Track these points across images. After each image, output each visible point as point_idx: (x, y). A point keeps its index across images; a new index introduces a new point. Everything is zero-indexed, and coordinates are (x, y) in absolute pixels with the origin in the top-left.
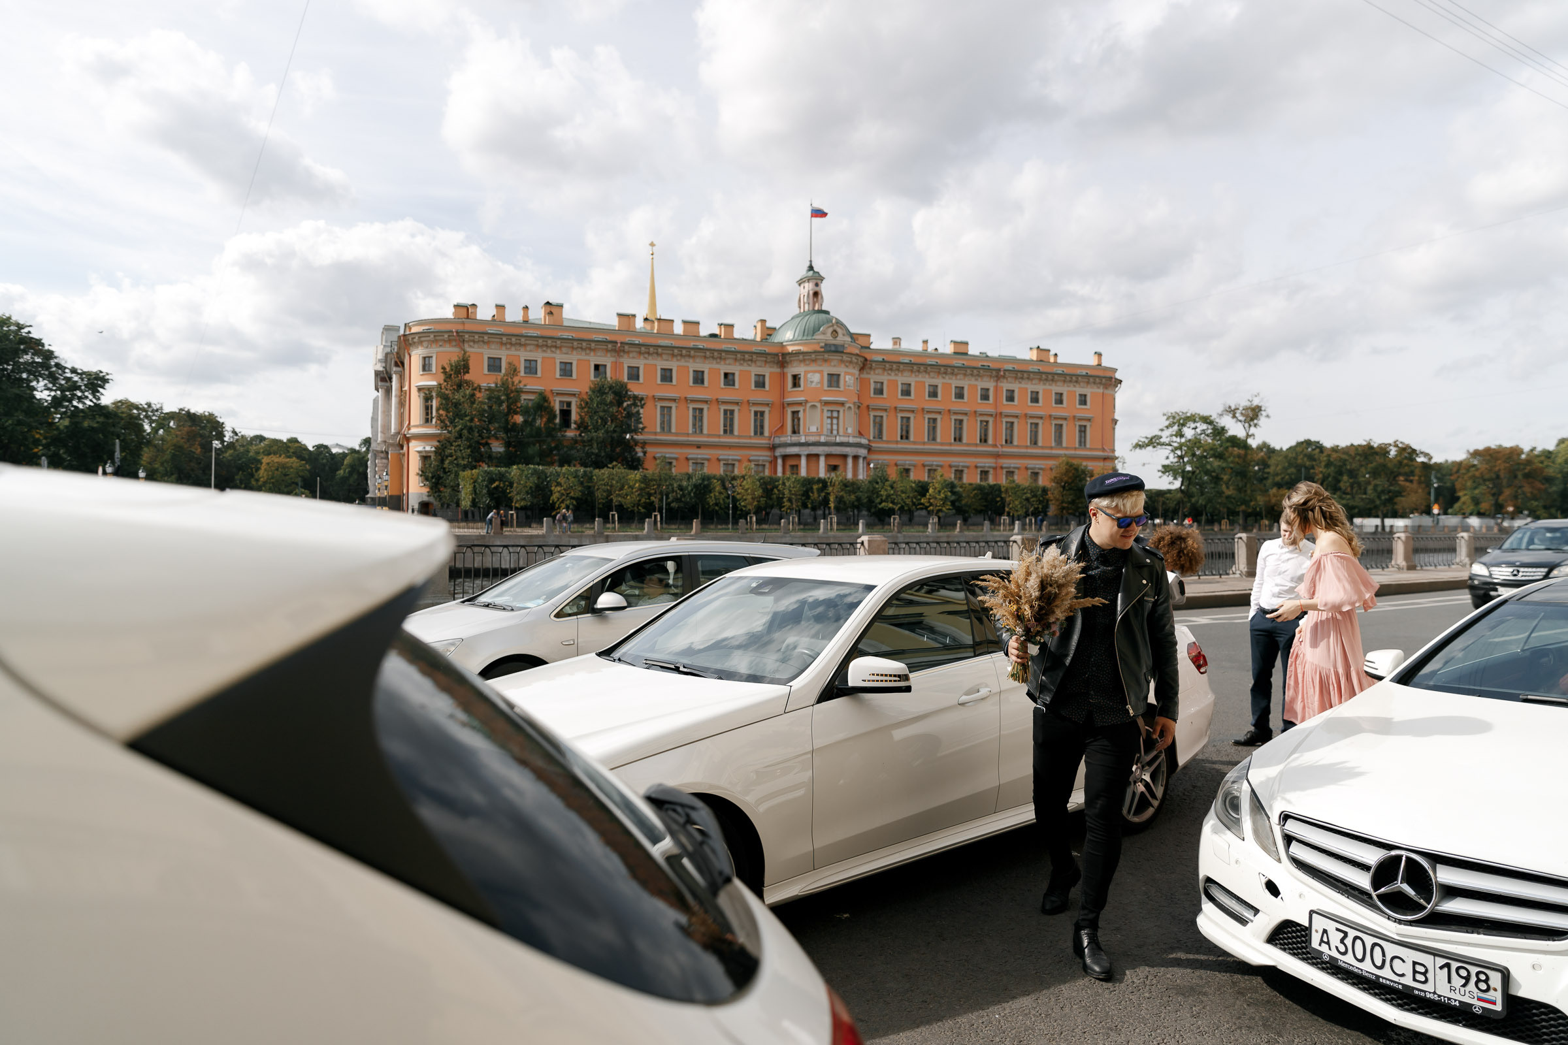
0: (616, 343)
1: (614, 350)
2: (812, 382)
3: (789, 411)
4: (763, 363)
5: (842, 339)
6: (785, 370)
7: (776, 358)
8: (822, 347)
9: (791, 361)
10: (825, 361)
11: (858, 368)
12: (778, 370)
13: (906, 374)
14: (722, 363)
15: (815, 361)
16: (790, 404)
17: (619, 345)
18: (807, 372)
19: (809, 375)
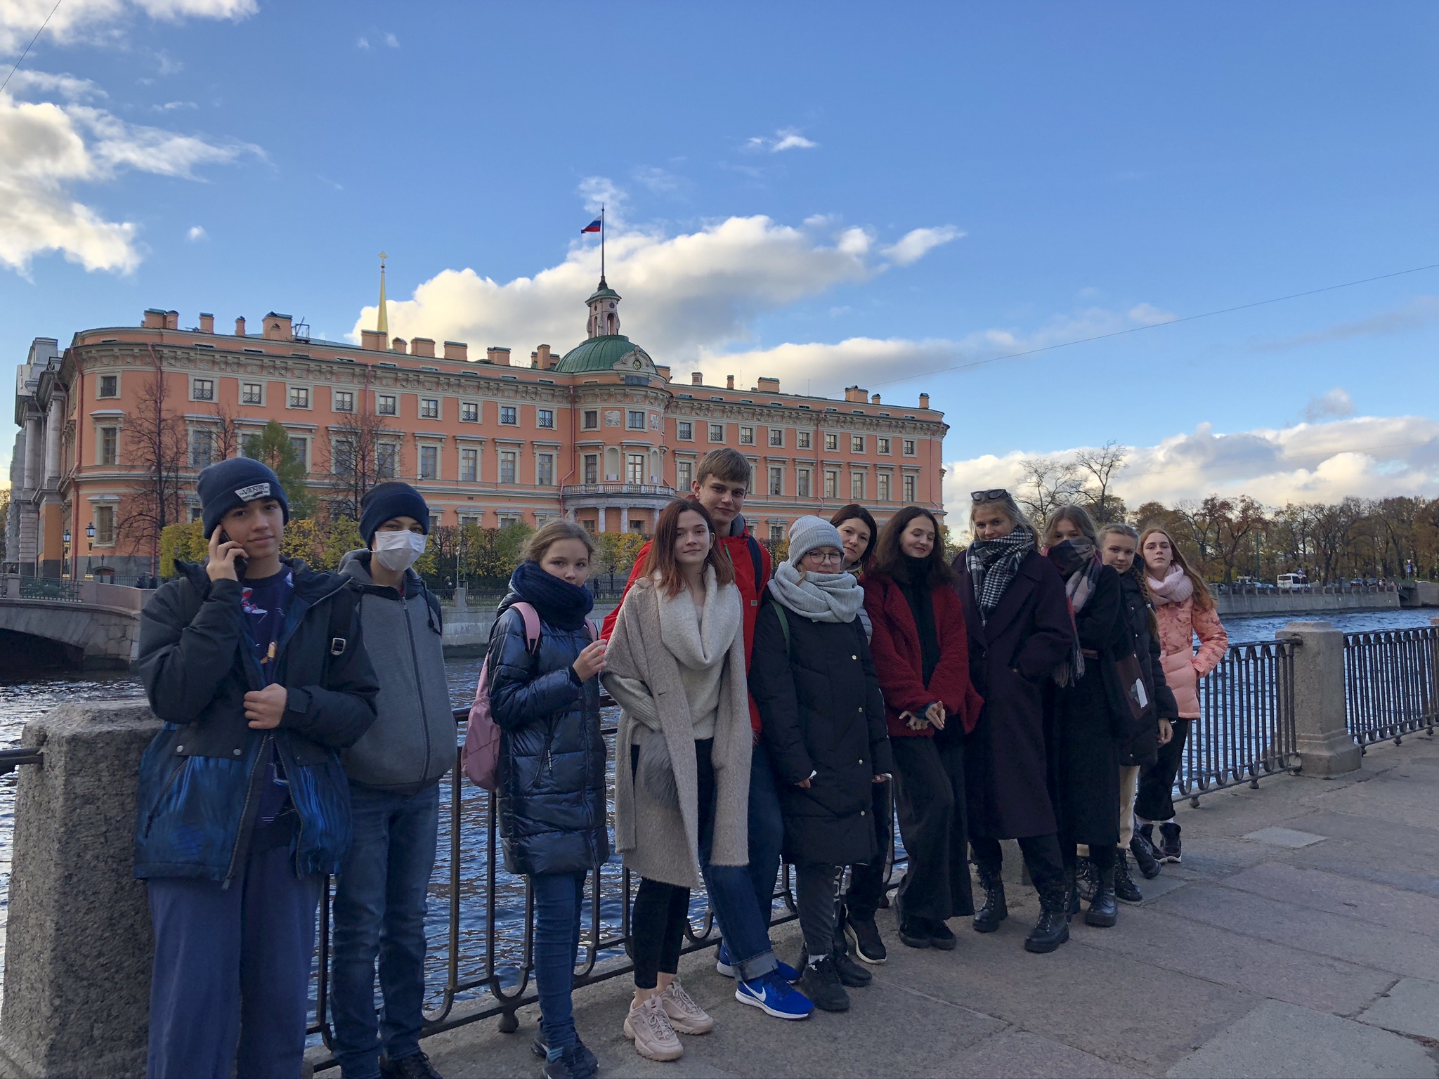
0: (366, 366)
1: (364, 376)
2: (610, 421)
3: (582, 455)
4: (550, 396)
5: (645, 371)
6: (577, 406)
7: (566, 392)
8: (622, 380)
9: (584, 395)
10: (625, 395)
11: (663, 406)
12: (568, 406)
13: (717, 414)
14: (500, 395)
15: (612, 395)
16: (583, 447)
17: (370, 368)
18: (604, 409)
19: (606, 413)
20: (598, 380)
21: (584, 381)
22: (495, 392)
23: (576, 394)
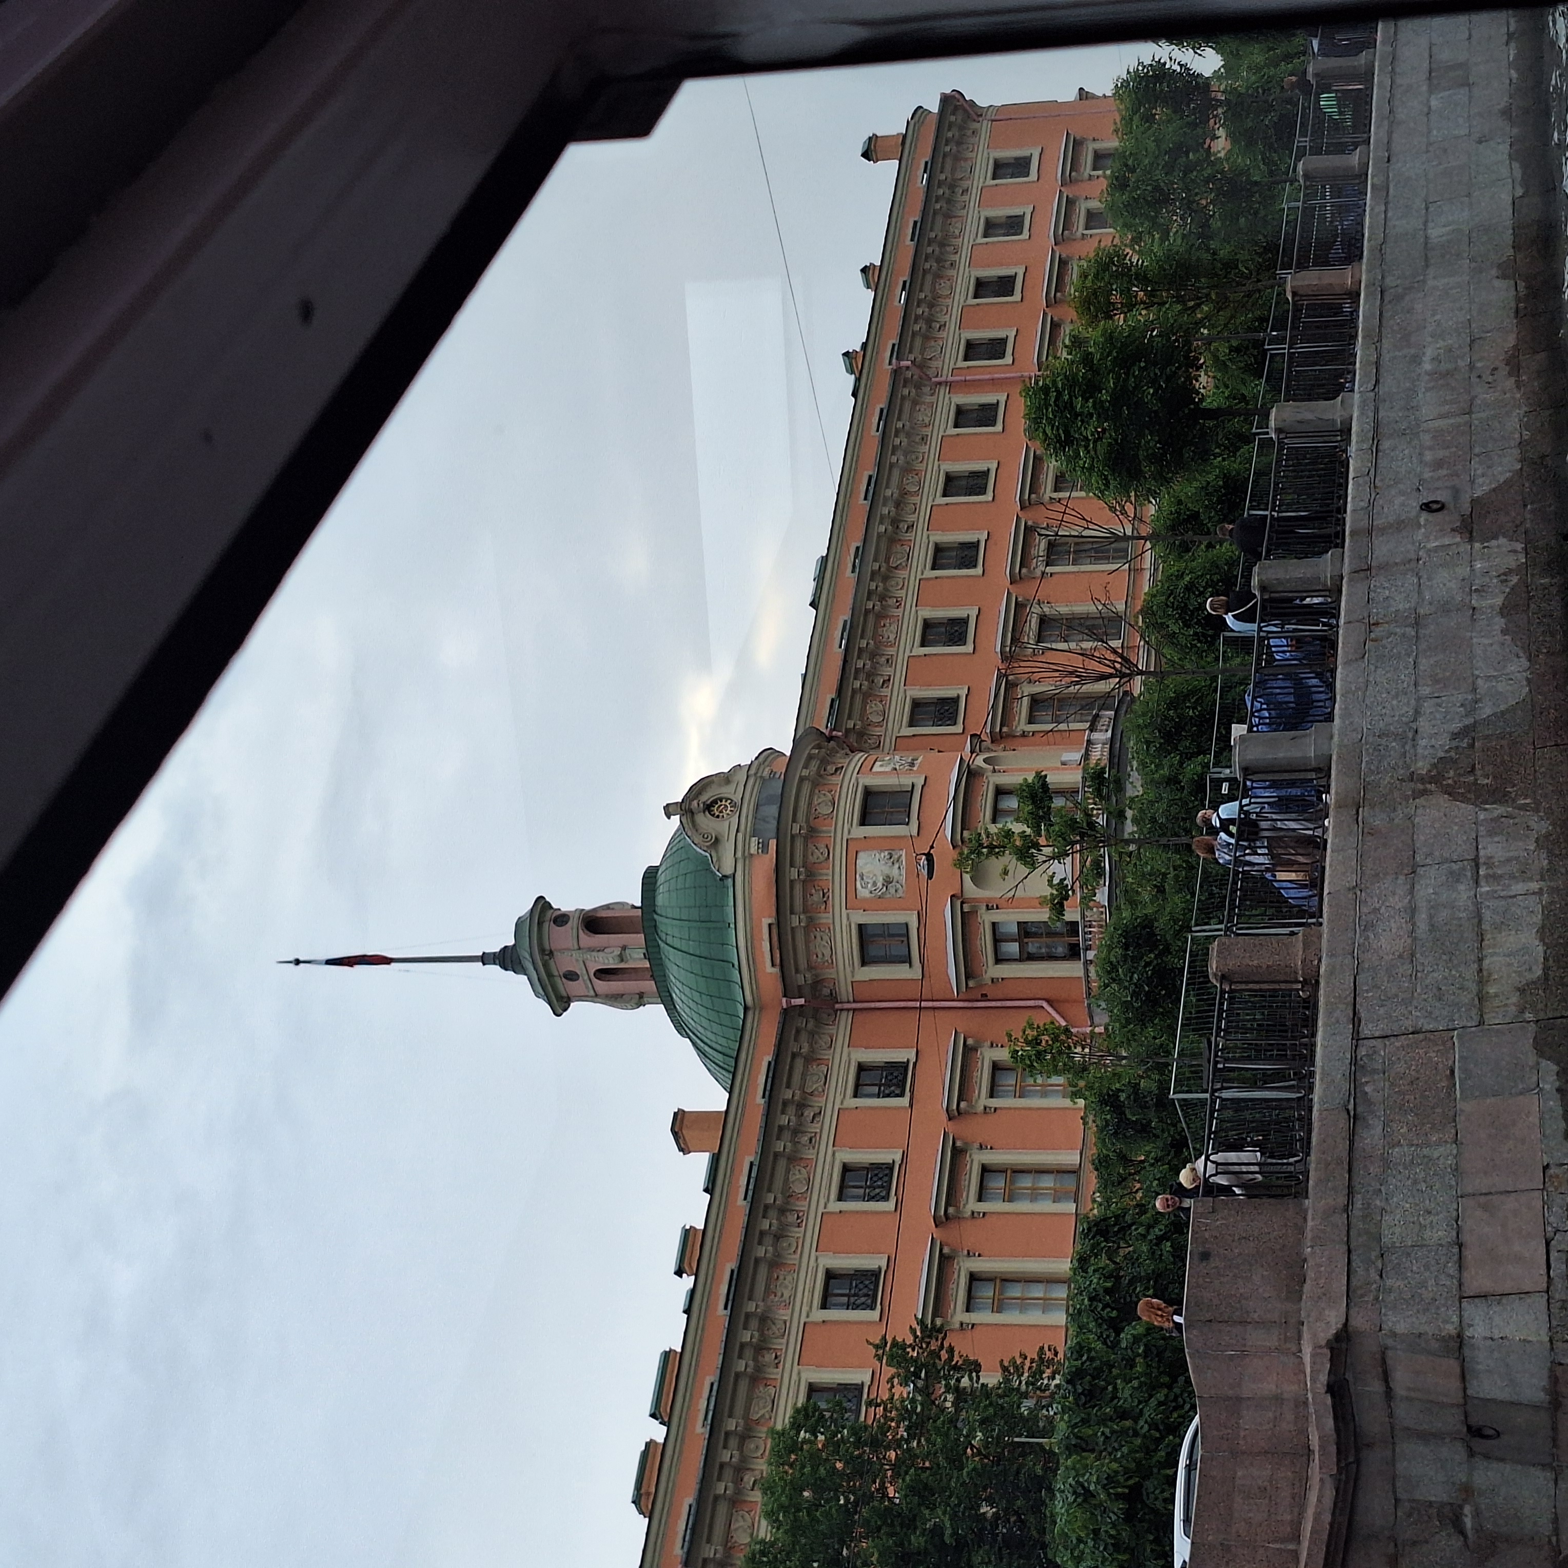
2: (888, 881)
3: (993, 971)
4: (814, 1068)
6: (845, 991)
8: (764, 848)
9: (810, 968)
11: (854, 754)
12: (845, 1020)
13: (889, 632)
14: (802, 1205)
15: (810, 876)
16: (969, 970)
18: (852, 901)
19: (863, 893)
20: (766, 921)
21: (770, 970)
22: (791, 1218)
23: (807, 991)
